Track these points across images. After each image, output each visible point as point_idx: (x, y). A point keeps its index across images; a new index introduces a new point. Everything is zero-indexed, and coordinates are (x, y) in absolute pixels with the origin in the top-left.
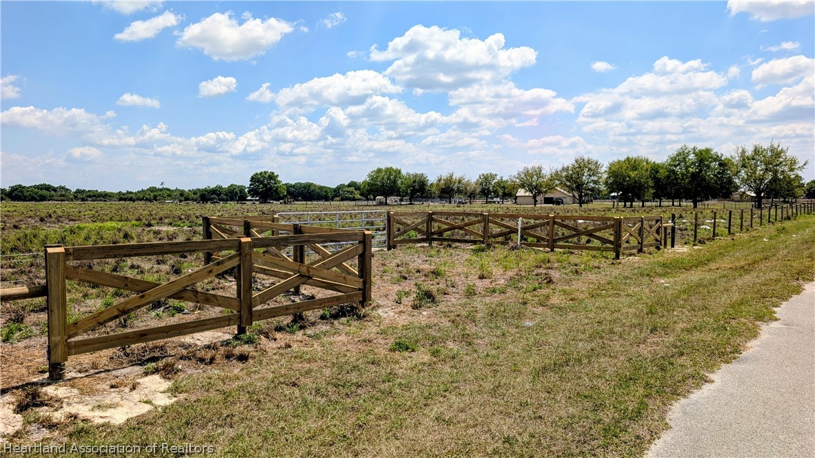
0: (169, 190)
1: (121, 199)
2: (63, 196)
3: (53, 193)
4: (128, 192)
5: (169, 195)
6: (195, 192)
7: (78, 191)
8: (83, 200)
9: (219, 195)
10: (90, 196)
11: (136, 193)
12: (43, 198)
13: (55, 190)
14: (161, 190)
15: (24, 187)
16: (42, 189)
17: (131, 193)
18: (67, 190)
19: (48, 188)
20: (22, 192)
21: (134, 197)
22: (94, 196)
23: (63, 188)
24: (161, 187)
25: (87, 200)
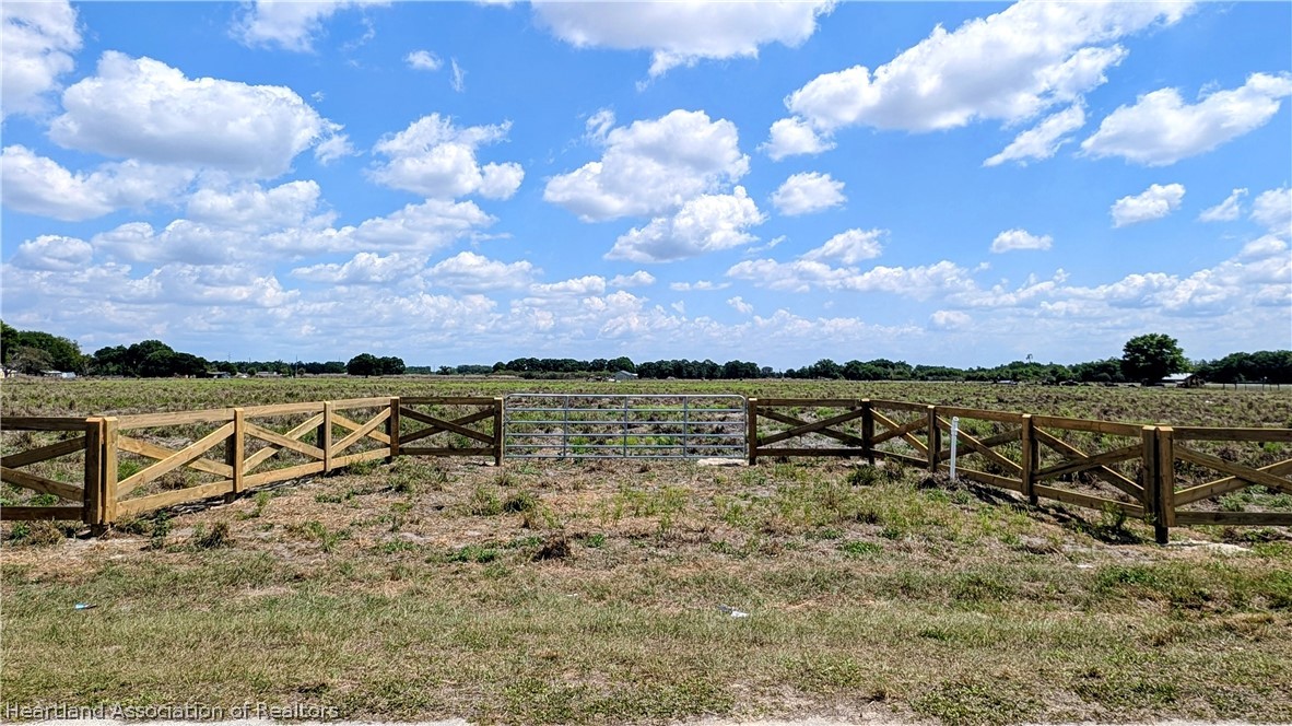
0: (1038, 365)
1: (968, 378)
2: (901, 373)
3: (890, 370)
4: (979, 369)
5: (1036, 373)
6: (1075, 369)
7: (920, 368)
8: (922, 379)
9: (1111, 373)
10: (930, 374)
11: (990, 371)
12: (877, 377)
13: (893, 366)
14: (1027, 365)
15: (860, 363)
16: (879, 365)
17: (984, 370)
18: (908, 366)
19: (885, 364)
20: (857, 369)
21: (985, 374)
22: (936, 374)
23: (903, 364)
24: (1026, 362)
25: (927, 379)
